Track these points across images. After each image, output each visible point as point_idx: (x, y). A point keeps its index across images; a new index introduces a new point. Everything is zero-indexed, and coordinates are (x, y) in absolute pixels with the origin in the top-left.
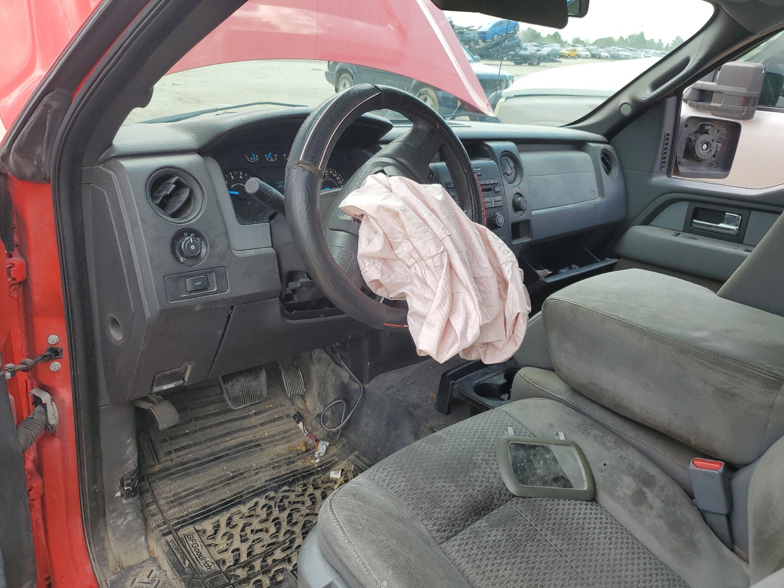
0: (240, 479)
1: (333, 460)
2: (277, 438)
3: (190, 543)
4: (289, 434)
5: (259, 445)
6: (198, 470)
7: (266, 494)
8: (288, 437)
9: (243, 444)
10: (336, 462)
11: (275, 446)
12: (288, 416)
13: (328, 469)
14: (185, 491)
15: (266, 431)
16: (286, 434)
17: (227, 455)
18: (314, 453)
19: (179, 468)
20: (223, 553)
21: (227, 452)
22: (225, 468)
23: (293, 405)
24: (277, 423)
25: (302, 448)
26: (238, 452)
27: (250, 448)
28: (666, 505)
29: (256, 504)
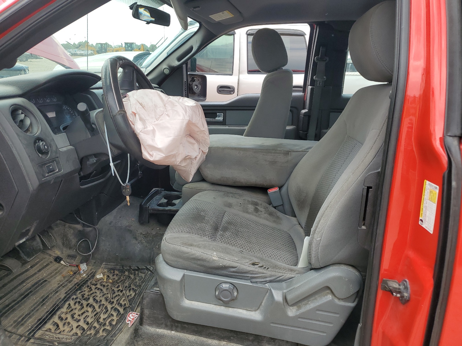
0: (49, 299)
1: (93, 272)
2: (53, 274)
3: (47, 337)
4: (58, 270)
5: (46, 281)
6: (19, 305)
7: (72, 298)
8: (59, 271)
9: (36, 283)
10: (96, 271)
11: (55, 278)
12: (51, 262)
13: (94, 276)
14: (19, 318)
15: (44, 274)
16: (57, 271)
17: (31, 292)
18: (79, 273)
19: (7, 309)
20: (72, 331)
21: (30, 291)
22: (34, 298)
23: (51, 256)
24: (47, 268)
25: (70, 273)
26: (37, 288)
27: (42, 284)
28: (265, 209)
29: (69, 305)
